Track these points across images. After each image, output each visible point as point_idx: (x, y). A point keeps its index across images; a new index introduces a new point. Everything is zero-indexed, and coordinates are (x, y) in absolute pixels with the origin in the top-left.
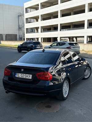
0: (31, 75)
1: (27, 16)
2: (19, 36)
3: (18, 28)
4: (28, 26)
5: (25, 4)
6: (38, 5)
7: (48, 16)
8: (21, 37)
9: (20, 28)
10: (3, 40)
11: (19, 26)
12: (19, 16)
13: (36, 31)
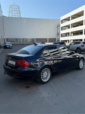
0: (15, 62)
1: (62, 25)
2: (57, 39)
3: (57, 34)
4: (62, 32)
5: (61, 18)
6: (70, 17)
7: (77, 25)
8: (58, 40)
9: (58, 34)
10: (47, 42)
11: (58, 32)
12: (58, 26)
13: (68, 35)
